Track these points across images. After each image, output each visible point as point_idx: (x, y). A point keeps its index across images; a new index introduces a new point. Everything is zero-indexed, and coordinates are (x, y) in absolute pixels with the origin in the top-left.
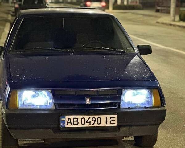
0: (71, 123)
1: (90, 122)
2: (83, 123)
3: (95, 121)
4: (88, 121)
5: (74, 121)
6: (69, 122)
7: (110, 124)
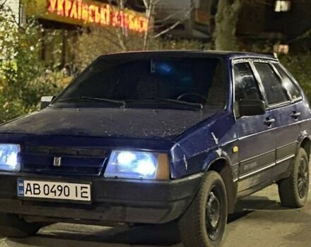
0: (30, 190)
1: (55, 192)
2: (46, 192)
3: (61, 190)
4: (53, 190)
5: (34, 189)
6: (29, 189)
7: (82, 197)
